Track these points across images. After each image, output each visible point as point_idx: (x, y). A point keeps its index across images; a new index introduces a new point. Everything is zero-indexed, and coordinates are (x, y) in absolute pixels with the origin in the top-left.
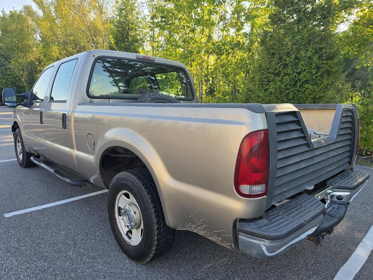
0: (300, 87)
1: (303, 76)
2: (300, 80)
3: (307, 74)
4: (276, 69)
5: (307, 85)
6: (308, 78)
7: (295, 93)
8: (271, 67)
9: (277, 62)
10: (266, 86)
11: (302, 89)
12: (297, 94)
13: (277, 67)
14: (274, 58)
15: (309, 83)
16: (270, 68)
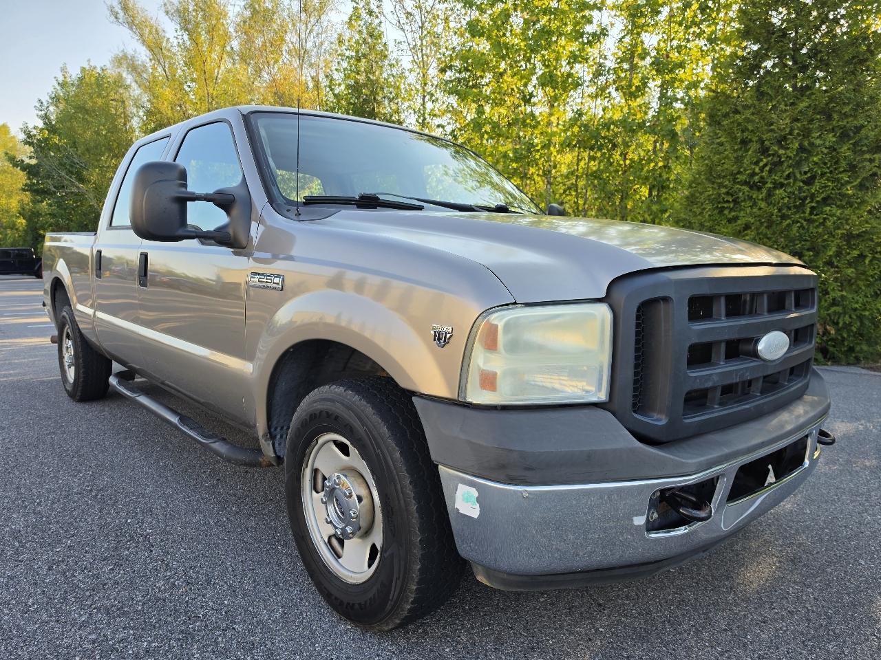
0: (811, 213)
1: (819, 188)
2: (813, 196)
3: (830, 184)
4: (753, 174)
5: (828, 208)
6: (831, 193)
7: (802, 224)
8: (742, 170)
9: (755, 160)
10: (730, 212)
11: (818, 217)
12: (806, 227)
13: (757, 170)
14: (747, 151)
15: (833, 204)
16: (739, 173)
